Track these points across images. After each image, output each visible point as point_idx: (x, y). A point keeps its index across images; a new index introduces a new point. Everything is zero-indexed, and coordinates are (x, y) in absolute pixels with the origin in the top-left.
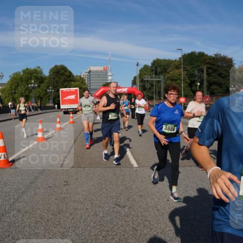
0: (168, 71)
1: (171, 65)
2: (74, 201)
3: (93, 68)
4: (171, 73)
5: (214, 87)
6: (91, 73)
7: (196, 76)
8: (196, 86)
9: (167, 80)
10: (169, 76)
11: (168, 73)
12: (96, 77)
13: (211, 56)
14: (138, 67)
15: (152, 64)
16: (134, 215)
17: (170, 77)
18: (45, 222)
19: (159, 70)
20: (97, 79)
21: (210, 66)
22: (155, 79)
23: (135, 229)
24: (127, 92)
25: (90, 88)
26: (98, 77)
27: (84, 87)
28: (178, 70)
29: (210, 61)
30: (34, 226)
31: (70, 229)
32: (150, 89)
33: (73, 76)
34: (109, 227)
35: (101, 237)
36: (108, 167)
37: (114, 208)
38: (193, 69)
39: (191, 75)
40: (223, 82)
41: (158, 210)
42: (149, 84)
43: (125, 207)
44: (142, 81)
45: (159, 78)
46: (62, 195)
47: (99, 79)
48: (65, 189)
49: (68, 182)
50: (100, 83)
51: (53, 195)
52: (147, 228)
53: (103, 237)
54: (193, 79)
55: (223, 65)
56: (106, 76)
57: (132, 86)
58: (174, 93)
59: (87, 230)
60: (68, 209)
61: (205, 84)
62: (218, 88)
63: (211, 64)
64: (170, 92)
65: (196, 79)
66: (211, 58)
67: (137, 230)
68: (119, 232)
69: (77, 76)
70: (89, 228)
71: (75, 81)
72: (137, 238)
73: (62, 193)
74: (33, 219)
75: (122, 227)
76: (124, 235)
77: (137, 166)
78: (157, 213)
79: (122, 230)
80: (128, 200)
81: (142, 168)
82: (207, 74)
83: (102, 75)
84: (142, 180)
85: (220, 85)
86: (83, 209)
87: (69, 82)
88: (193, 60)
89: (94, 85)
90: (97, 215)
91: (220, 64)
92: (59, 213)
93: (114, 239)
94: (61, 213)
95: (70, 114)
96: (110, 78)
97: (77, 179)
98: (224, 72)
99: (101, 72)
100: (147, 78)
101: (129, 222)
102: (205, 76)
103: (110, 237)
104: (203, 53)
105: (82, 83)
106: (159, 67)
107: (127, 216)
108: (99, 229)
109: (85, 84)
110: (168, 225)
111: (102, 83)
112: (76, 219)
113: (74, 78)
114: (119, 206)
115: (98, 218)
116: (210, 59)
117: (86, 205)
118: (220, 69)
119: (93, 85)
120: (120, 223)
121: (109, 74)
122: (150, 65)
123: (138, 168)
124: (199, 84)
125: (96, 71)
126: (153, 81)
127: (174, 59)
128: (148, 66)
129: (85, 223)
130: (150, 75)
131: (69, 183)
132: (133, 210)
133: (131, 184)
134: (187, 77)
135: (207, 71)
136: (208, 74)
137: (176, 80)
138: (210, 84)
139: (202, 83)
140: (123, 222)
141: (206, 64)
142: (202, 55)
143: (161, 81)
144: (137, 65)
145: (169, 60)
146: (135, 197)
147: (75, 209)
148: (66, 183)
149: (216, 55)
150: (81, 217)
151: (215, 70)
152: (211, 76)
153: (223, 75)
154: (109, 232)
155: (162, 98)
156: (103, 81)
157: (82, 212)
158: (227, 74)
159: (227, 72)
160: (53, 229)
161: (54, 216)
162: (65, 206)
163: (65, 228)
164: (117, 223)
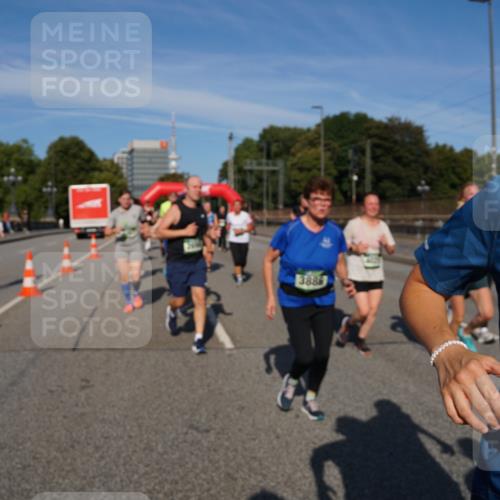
0: (293, 150)
1: (299, 139)
2: (102, 420)
3: (139, 144)
4: (299, 155)
5: (386, 184)
6: (135, 154)
7: (349, 162)
8: (350, 181)
9: (291, 170)
10: (295, 160)
11: (294, 155)
12: (145, 163)
13: (381, 122)
14: (233, 142)
15: (260, 136)
16: (228, 448)
17: (297, 163)
18: (44, 467)
19: (274, 148)
20: (147, 166)
21: (376, 141)
22: (265, 168)
23: (232, 478)
25: (133, 186)
26: (150, 163)
27: (119, 182)
28: (313, 150)
29: (378, 132)
30: (20, 475)
31: (97, 479)
32: (256, 187)
33: (97, 161)
34: (178, 473)
36: (172, 350)
37: (186, 433)
38: (344, 148)
39: (339, 160)
40: (404, 175)
41: (278, 437)
42: (253, 177)
43: (207, 431)
44: (240, 171)
45: (274, 165)
46: (77, 409)
48: (83, 394)
49: (88, 381)
50: (153, 174)
51: (58, 408)
52: (256, 474)
53: (165, 494)
54: (343, 168)
55: (404, 140)
56: (166, 160)
57: (220, 181)
58: (322, 197)
59: (131, 482)
60: (91, 438)
61: (369, 177)
62: (394, 185)
63: (382, 138)
64: (313, 195)
65: (350, 167)
66: (379, 125)
67: (236, 479)
68: (199, 484)
69: (105, 160)
71: (102, 171)
72: (236, 494)
73: (77, 405)
74: (17, 460)
75: (205, 473)
76: (209, 490)
77: (232, 346)
78: (275, 442)
79: (204, 480)
80: (215, 416)
81: (242, 350)
82: (372, 158)
83: (157, 157)
84: (243, 376)
85: (397, 180)
86: (122, 438)
87: (88, 171)
88: (344, 129)
89: (142, 179)
90: (152, 450)
91: (398, 137)
92: (73, 447)
94: (77, 447)
95: (90, 238)
96: (173, 164)
97: (107, 374)
98: (407, 154)
99: (155, 151)
100: (250, 165)
101: (218, 462)
102: (368, 162)
104: (365, 116)
105: (115, 173)
106: (275, 143)
107: (215, 450)
108: (156, 477)
109: (121, 176)
110: (298, 466)
111: (157, 174)
112: (108, 459)
113: (98, 165)
114: (197, 429)
115: (155, 455)
116: (378, 128)
117: (128, 428)
118: (397, 148)
119: (138, 179)
120: (200, 466)
121: (173, 155)
123: (235, 352)
124: (355, 178)
125: (145, 151)
126: (261, 172)
127: (305, 127)
128: (252, 141)
129: (127, 467)
130: (255, 159)
131: (91, 383)
132: (226, 437)
133: (220, 382)
134: (332, 163)
135: (373, 152)
136: (375, 158)
137: (309, 170)
138: (378, 178)
139: (361, 177)
140: (206, 463)
141: (370, 137)
142: (361, 119)
143: (278, 171)
144: (231, 138)
145: (295, 129)
146: (229, 409)
147: (106, 438)
148: (84, 384)
149: (390, 120)
150: (118, 455)
151: (388, 151)
152: (381, 162)
153: (405, 160)
154: (177, 483)
155: (281, 206)
156: (159, 171)
157: (121, 443)
158: (412, 158)
159: (412, 154)
160: (61, 481)
161: (61, 452)
162: (84, 432)
163: (84, 478)
164: (195, 466)
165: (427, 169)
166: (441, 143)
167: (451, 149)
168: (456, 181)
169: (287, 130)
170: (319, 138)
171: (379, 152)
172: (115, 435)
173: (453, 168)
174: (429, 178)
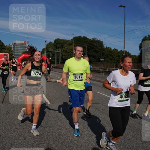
0: (64, 46)
1: (66, 43)
2: (14, 123)
3: (17, 42)
4: (66, 48)
6: (16, 45)
9: (63, 52)
11: (64, 48)
12: (19, 48)
13: (90, 39)
15: (54, 41)
16: (53, 132)
17: (65, 50)
19: (58, 46)
21: (89, 45)
22: (56, 51)
23: (55, 140)
25: (15, 54)
26: (20, 48)
27: (11, 53)
28: (70, 47)
29: (89, 42)
31: (15, 140)
32: (53, 57)
34: (39, 139)
35: (35, 145)
40: (97, 55)
41: (66, 129)
42: (52, 54)
43: (46, 127)
44: (48, 51)
45: (58, 50)
46: (6, 120)
47: (21, 49)
48: (7, 116)
49: (8, 112)
50: (21, 51)
52: (62, 139)
53: (36, 145)
55: (97, 45)
60: (12, 129)
63: (91, 44)
67: (56, 140)
68: (46, 142)
69: (7, 46)
70: (27, 140)
71: (5, 49)
72: (57, 145)
73: (6, 119)
75: (47, 139)
77: (50, 103)
78: (66, 131)
80: (48, 123)
81: (53, 105)
82: (87, 50)
83: (22, 46)
85: (95, 57)
87: (1, 49)
88: (79, 41)
89: (18, 53)
91: (95, 44)
92: (7, 131)
93: (43, 146)
97: (14, 110)
98: (98, 49)
99: (22, 44)
100: (51, 50)
103: (41, 145)
104: (86, 37)
105: (10, 50)
106: (59, 44)
107: (49, 133)
108: (33, 140)
109: (12, 51)
111: (22, 51)
112: (18, 135)
113: (5, 47)
114: (43, 127)
116: (90, 41)
117: (23, 126)
118: (95, 47)
119: (16, 53)
122: (53, 42)
123: (51, 105)
125: (19, 44)
127: (68, 40)
129: (24, 137)
130: (53, 48)
132: (51, 129)
135: (88, 48)
137: (69, 52)
140: (47, 136)
141: (87, 44)
142: (85, 38)
143: (59, 52)
144: (46, 42)
145: (65, 40)
146: (52, 121)
148: (7, 113)
149: (93, 39)
150: (21, 133)
151: (92, 48)
152: (90, 51)
153: (97, 51)
154: (39, 142)
155: (60, 63)
156: (23, 50)
157: (21, 130)
158: (99, 51)
159: (99, 50)
160: (5, 141)
161: (4, 133)
162: (10, 127)
163: (12, 140)
164: (44, 137)
165: (103, 54)
166: (108, 47)
167: (111, 49)
168: (112, 58)
169: (63, 40)
170: (73, 43)
172: (19, 128)
173: (111, 54)
174: (104, 57)
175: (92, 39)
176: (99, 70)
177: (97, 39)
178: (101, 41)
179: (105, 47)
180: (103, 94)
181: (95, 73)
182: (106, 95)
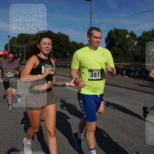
0: (28, 41)
1: (30, 38)
4: (30, 43)
5: (57, 53)
10: (29, 44)
11: (28, 43)
13: (56, 34)
14: (9, 38)
15: (18, 36)
19: (22, 41)
21: (55, 40)
22: (20, 47)
24: (2, 54)
28: (35, 41)
29: (55, 37)
40: (62, 50)
42: (16, 49)
44: (11, 47)
45: (22, 46)
55: (63, 40)
57: (5, 51)
62: (59, 53)
63: (56, 39)
70: (5, 137)
85: (60, 52)
90: (7, 130)
91: (61, 39)
98: (63, 44)
100: (15, 46)
104: (51, 31)
116: (55, 35)
118: (61, 42)
127: (32, 34)
128: (15, 38)
130: (16, 44)
135: (53, 43)
138: (55, 51)
143: (24, 48)
144: (9, 37)
145: (29, 34)
149: (59, 33)
151: (58, 42)
152: (56, 46)
153: (63, 46)
155: (24, 59)
159: (65, 44)
165: (69, 49)
166: (73, 41)
167: (77, 43)
169: (26, 35)
170: (38, 37)
171: (55, 43)
174: (70, 51)
175: (57, 34)
176: (66, 65)
177: (62, 34)
178: (67, 35)
179: (71, 41)
180: (73, 89)
181: (62, 68)
182: (75, 90)
